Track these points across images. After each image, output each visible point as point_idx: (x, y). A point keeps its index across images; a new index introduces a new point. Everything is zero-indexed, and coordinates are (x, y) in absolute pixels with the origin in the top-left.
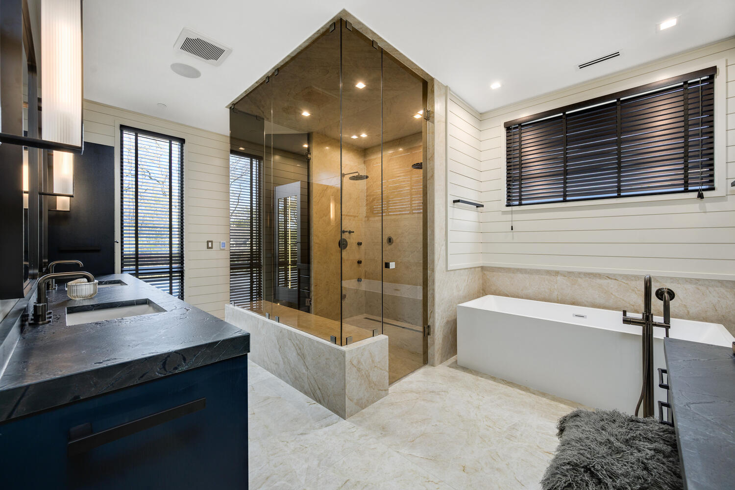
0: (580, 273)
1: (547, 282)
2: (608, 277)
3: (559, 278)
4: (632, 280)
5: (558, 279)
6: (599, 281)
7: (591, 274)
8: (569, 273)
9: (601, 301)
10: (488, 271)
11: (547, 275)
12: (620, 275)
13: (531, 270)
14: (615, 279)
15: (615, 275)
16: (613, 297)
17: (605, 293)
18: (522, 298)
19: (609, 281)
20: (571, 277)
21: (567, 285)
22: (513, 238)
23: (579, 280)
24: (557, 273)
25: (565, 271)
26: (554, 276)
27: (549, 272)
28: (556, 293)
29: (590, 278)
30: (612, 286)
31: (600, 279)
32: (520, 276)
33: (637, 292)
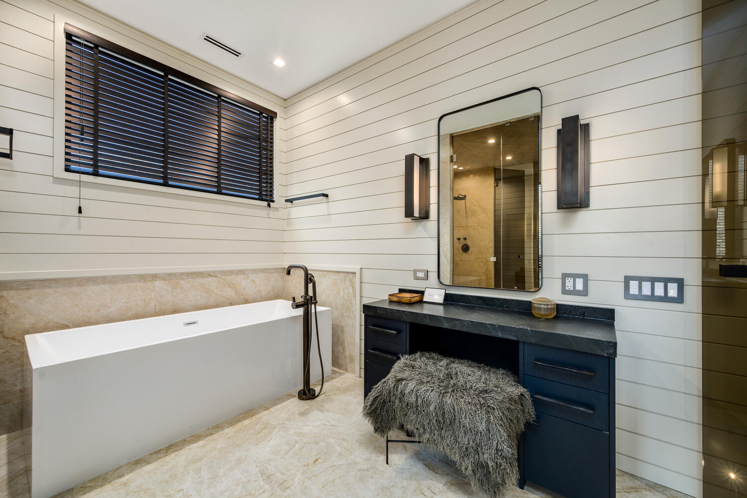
0: (182, 274)
1: (140, 292)
2: (210, 274)
3: (157, 283)
4: (228, 275)
5: (155, 285)
6: (201, 280)
7: (194, 273)
8: (170, 275)
9: (202, 301)
10: (11, 289)
11: (140, 281)
12: (219, 272)
13: (113, 277)
14: (215, 276)
15: (215, 272)
16: (213, 294)
17: (207, 292)
18: (98, 323)
19: (210, 279)
20: (172, 279)
21: (168, 290)
22: (80, 228)
23: (182, 282)
24: (154, 277)
25: (165, 274)
26: (150, 281)
27: (143, 278)
28: (153, 304)
29: (193, 278)
30: (212, 284)
31: (202, 278)
32: (94, 288)
33: (232, 286)
